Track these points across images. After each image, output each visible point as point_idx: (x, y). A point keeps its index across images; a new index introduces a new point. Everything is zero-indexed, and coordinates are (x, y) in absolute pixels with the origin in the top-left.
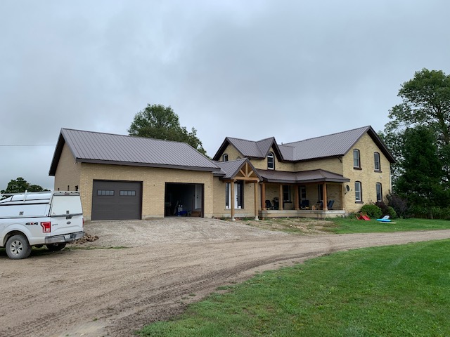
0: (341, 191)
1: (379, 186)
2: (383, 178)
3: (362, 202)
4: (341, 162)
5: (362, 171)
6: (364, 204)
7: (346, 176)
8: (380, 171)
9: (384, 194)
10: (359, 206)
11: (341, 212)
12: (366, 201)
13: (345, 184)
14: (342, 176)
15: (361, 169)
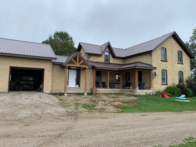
0: (150, 77)
1: (181, 73)
2: (184, 68)
3: (167, 84)
4: (151, 56)
5: (168, 63)
6: (168, 86)
7: (154, 65)
8: (182, 64)
9: (185, 79)
10: (164, 87)
11: (149, 91)
12: (170, 83)
13: (154, 71)
14: (152, 65)
15: (167, 61)
